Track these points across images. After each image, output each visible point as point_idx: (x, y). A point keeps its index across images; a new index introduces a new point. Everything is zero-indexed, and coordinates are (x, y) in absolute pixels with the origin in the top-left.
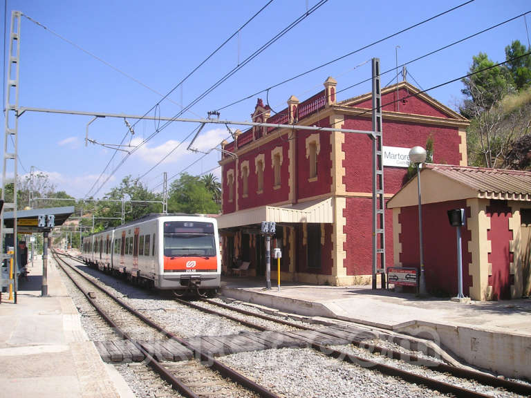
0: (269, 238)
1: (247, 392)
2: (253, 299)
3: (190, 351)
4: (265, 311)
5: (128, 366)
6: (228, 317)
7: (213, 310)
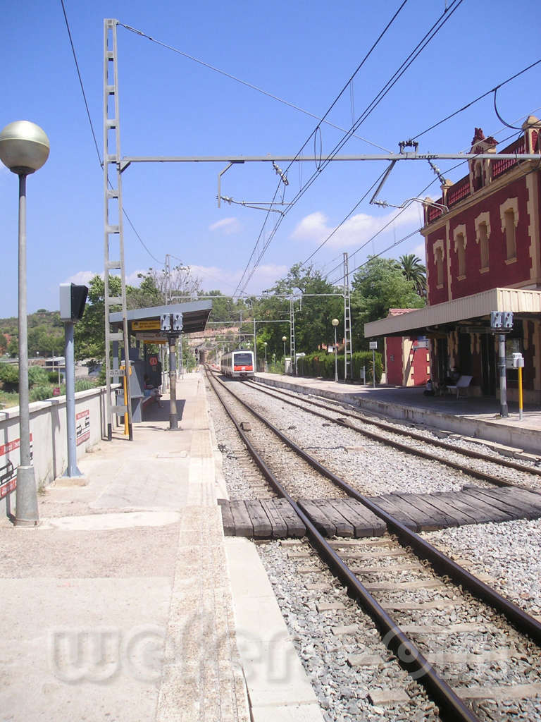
0: (503, 337)
1: (482, 608)
2: (479, 432)
3: (381, 521)
4: (501, 452)
5: (280, 545)
6: (442, 462)
7: (418, 448)
